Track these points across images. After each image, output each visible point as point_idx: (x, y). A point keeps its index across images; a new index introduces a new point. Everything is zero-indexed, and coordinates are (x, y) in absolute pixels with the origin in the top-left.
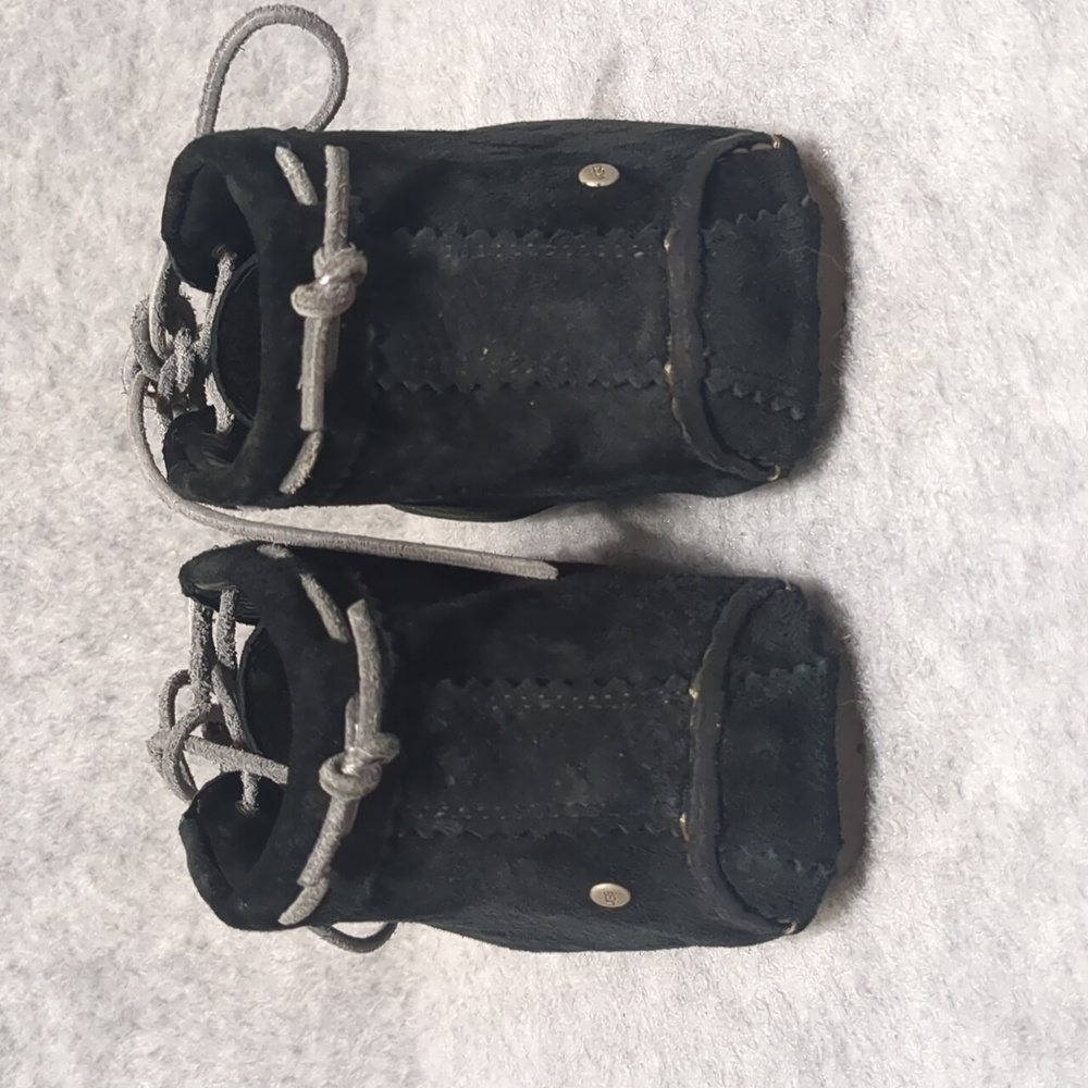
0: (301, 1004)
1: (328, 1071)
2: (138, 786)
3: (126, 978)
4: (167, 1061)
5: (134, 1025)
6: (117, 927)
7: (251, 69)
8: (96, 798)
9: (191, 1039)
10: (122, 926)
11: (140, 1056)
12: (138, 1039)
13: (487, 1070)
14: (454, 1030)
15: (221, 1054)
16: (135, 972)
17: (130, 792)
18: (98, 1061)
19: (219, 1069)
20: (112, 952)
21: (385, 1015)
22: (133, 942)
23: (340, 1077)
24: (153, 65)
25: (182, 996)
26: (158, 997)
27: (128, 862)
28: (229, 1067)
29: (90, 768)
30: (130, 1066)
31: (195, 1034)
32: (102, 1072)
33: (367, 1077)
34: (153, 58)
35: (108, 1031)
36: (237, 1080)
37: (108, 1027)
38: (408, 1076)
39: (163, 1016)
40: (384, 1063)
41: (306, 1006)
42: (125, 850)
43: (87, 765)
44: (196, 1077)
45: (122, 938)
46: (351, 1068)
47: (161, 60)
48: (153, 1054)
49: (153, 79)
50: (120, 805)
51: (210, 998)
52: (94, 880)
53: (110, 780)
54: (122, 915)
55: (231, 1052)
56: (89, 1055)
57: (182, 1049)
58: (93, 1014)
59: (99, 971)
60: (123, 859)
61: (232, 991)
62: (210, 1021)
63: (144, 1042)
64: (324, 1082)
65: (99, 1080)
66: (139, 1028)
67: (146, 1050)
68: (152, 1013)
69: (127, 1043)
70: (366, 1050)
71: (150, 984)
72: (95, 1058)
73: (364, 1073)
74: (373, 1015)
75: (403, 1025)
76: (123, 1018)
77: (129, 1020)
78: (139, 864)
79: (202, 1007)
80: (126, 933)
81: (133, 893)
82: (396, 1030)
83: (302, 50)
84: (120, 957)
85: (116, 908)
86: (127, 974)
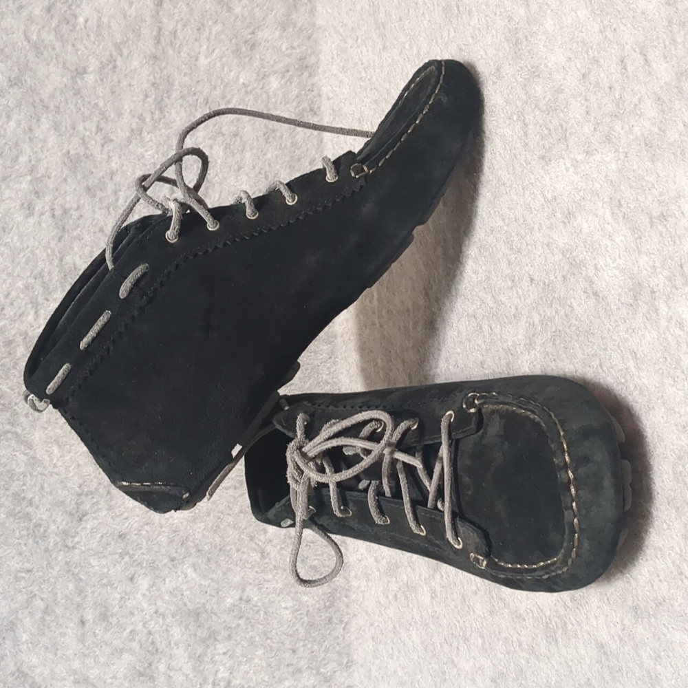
0: (295, 629)
1: (309, 660)
2: (216, 524)
3: (211, 617)
4: (231, 657)
5: (216, 639)
6: (206, 592)
7: (264, 180)
8: (195, 531)
9: (243, 646)
10: (209, 592)
11: (219, 654)
12: (218, 646)
13: (392, 655)
14: (373, 638)
15: (257, 653)
16: (215, 614)
17: (212, 528)
18: (199, 657)
19: (256, 661)
20: (204, 604)
21: (335, 634)
22: (214, 600)
23: (314, 664)
24: (217, 178)
25: (238, 625)
26: (226, 626)
27: (212, 562)
28: (261, 660)
29: (192, 516)
30: (213, 659)
31: (245, 643)
32: (200, 662)
33: (327, 664)
34: (216, 175)
35: (204, 642)
36: (265, 665)
37: (204, 641)
38: (347, 663)
39: (229, 635)
40: (335, 657)
41: (297, 630)
42: (210, 556)
43: (191, 515)
44: (245, 664)
45: (208, 598)
46: (319, 659)
47: (220, 176)
48: (224, 653)
49: (217, 185)
50: (207, 534)
51: (252, 626)
52: (195, 570)
53: (202, 522)
54: (209, 586)
55: (261, 652)
56: (195, 654)
57: (238, 651)
58: (195, 635)
59: (199, 614)
60: (209, 560)
61: (262, 622)
62: (251, 637)
63: (221, 648)
64: (307, 666)
65: (199, 666)
66: (218, 641)
67: (221, 652)
68: (225, 634)
69: (212, 648)
70: (327, 650)
71: (223, 620)
72: (197, 656)
73: (326, 662)
74: (329, 634)
75: (344, 639)
76: (210, 636)
77: (213, 636)
78: (217, 562)
79: (248, 630)
80: (211, 595)
81: (214, 576)
82: (340, 640)
83: (288, 170)
84: (208, 607)
85: (207, 583)
86: (212, 615)
